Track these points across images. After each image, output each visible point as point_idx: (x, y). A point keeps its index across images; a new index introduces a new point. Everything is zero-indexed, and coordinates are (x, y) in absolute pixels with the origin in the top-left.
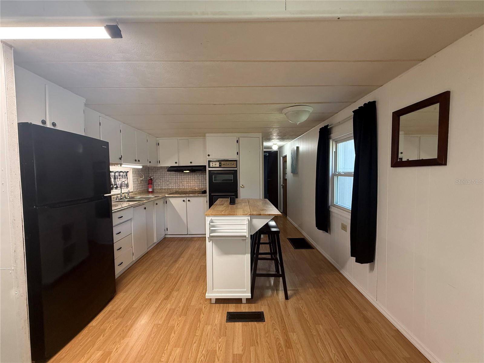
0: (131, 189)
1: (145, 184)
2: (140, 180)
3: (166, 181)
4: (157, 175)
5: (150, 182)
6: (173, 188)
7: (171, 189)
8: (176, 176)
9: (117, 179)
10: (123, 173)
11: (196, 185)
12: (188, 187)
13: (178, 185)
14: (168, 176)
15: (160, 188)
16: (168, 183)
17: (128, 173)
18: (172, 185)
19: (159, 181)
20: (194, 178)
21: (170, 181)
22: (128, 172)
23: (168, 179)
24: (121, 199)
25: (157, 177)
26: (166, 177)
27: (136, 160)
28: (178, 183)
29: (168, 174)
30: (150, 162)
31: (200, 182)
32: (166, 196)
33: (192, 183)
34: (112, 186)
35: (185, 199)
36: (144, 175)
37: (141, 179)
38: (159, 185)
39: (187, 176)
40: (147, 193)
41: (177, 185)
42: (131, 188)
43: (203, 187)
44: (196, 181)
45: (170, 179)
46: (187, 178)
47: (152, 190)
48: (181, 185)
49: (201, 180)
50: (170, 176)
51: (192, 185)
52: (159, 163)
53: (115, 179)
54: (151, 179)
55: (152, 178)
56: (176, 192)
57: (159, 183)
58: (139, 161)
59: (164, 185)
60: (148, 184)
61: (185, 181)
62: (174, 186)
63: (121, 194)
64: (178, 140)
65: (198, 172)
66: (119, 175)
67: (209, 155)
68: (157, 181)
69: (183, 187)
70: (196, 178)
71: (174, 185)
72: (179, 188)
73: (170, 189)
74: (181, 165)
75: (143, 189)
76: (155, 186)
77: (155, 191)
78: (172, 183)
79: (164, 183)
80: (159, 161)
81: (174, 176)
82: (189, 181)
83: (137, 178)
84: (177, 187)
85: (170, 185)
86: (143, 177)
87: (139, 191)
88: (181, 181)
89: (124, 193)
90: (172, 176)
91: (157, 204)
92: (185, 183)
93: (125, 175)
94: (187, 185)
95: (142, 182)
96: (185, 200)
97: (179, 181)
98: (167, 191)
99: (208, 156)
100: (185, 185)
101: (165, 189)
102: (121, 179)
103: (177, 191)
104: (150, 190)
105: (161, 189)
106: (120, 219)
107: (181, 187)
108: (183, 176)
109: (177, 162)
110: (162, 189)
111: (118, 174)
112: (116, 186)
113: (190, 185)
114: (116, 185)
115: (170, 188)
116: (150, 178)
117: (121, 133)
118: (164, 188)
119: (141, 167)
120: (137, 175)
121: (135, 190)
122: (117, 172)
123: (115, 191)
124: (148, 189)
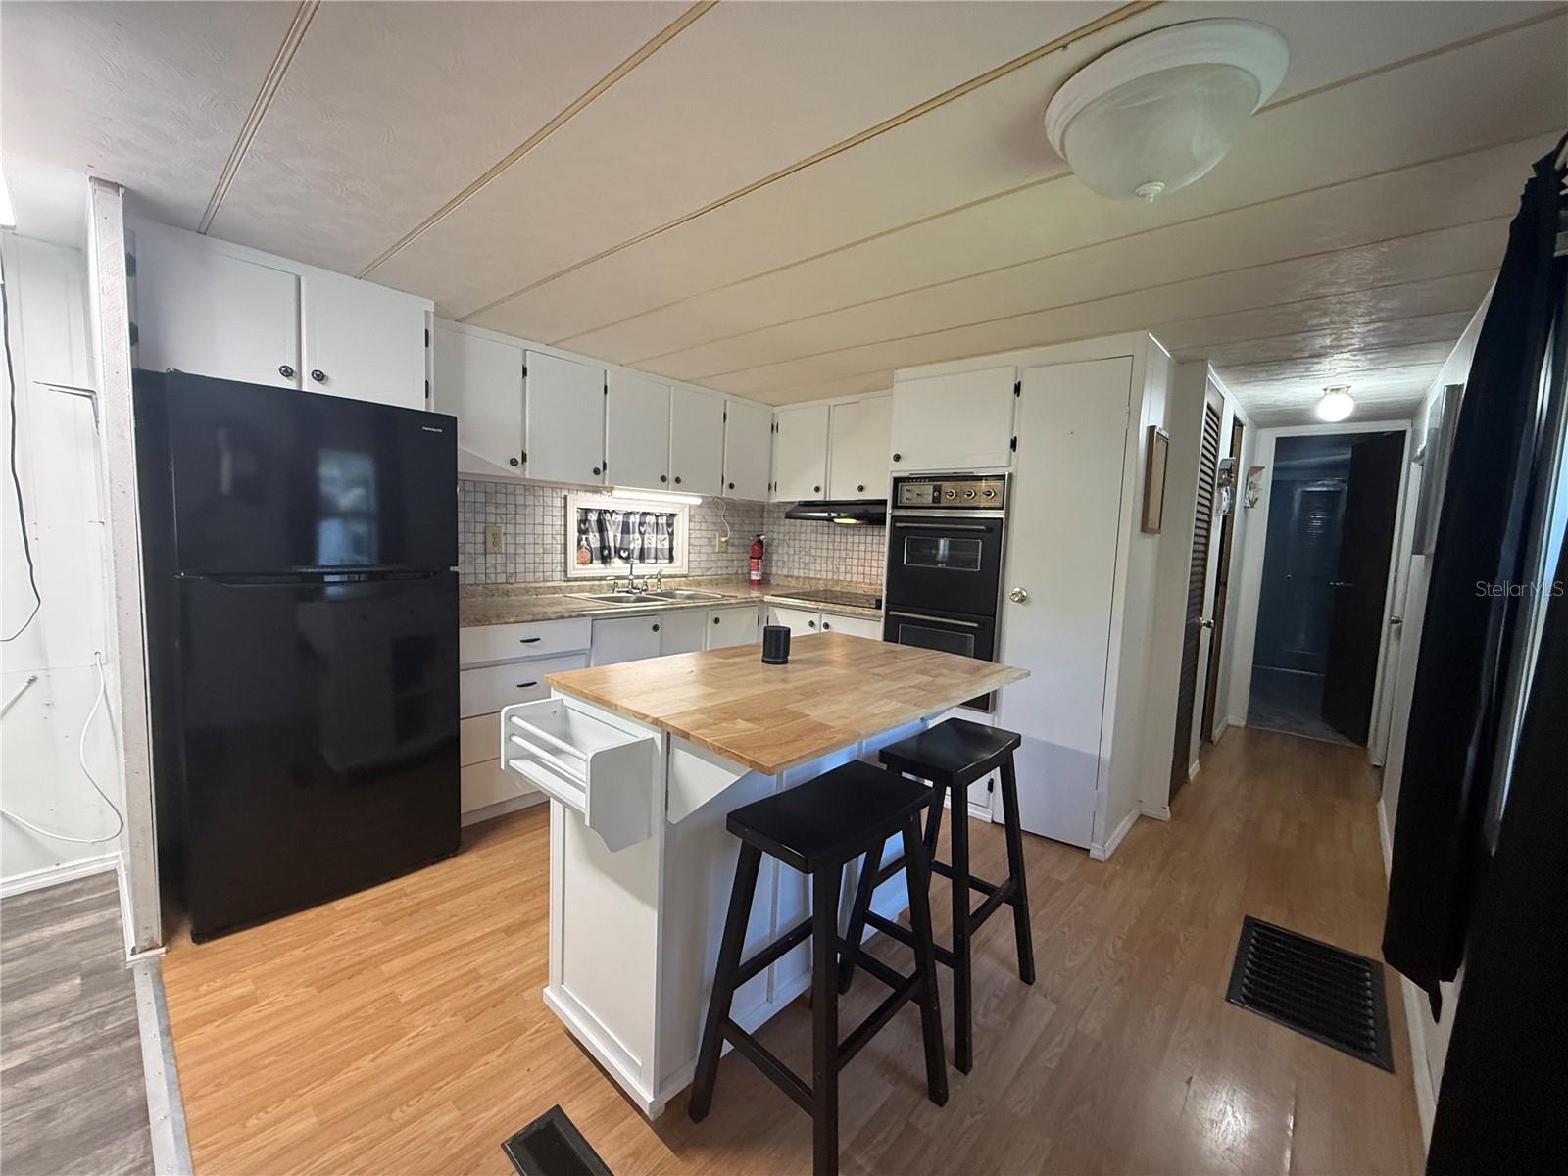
1: (739, 556)
2: (720, 541)
3: (803, 553)
4: (782, 530)
5: (759, 550)
6: (819, 577)
7: (815, 579)
10: (657, 517)
13: (835, 570)
14: (808, 536)
15: (785, 572)
16: (807, 559)
17: (676, 519)
18: (818, 567)
19: (786, 549)
21: (813, 552)
22: (673, 515)
23: (808, 544)
25: (781, 536)
26: (803, 537)
27: (664, 479)
28: (835, 563)
29: (809, 531)
30: (731, 486)
32: (763, 601)
34: (606, 551)
35: (815, 618)
36: (731, 527)
37: (724, 539)
38: (784, 561)
40: (746, 584)
41: (830, 568)
42: (680, 566)
45: (814, 545)
47: (760, 578)
48: (842, 569)
50: (814, 537)
52: (775, 490)
53: (629, 533)
54: (761, 542)
55: (762, 537)
57: (786, 557)
58: (678, 480)
59: (797, 564)
60: (751, 558)
61: (856, 555)
62: (822, 572)
63: (632, 577)
64: (829, 406)
66: (641, 524)
67: (897, 458)
68: (778, 550)
69: (848, 578)
71: (824, 567)
72: (835, 577)
73: (812, 579)
74: (832, 499)
75: (731, 572)
76: (774, 565)
77: (772, 582)
78: (819, 561)
79: (796, 558)
80: (776, 483)
83: (709, 536)
84: (829, 576)
85: (812, 567)
86: (730, 534)
87: (716, 577)
88: (843, 554)
89: (638, 577)
90: (820, 537)
91: (717, 621)
92: (855, 562)
93: (662, 524)
95: (730, 549)
96: (816, 622)
97: (837, 554)
99: (893, 461)
100: (854, 570)
101: (798, 578)
102: (649, 533)
103: (829, 587)
104: (755, 576)
105: (786, 577)
106: (529, 646)
107: (842, 578)
108: (850, 539)
109: (822, 486)
110: (791, 577)
111: (638, 521)
112: (626, 553)
114: (628, 549)
115: (812, 576)
116: (756, 539)
117: (608, 395)
118: (796, 574)
119: (699, 501)
120: (708, 527)
121: (698, 572)
122: (631, 513)
123: (618, 566)
124: (750, 574)
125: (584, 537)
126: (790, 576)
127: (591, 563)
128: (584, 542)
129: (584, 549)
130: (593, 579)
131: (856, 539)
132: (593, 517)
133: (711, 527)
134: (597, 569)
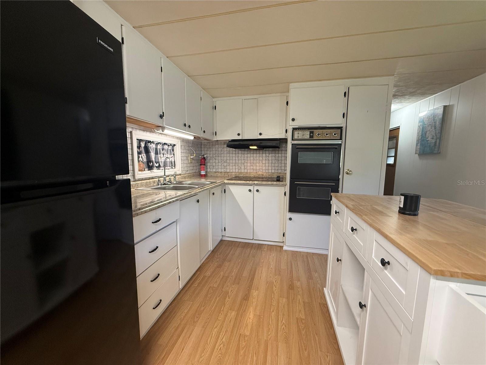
0: (179, 171)
1: (197, 164)
2: (190, 158)
3: (223, 162)
4: (211, 153)
5: (203, 162)
6: (232, 171)
8: (237, 155)
9: (160, 154)
10: (168, 145)
11: (264, 168)
12: (252, 171)
13: (239, 168)
14: (225, 155)
15: (214, 170)
16: (225, 164)
17: (175, 147)
18: (231, 168)
19: (214, 161)
20: (261, 158)
21: (228, 161)
22: (174, 145)
23: (225, 158)
24: (164, 184)
25: (211, 155)
26: (222, 155)
27: (185, 125)
28: (239, 165)
29: (225, 152)
30: (204, 132)
31: (270, 165)
32: (225, 183)
33: (258, 165)
34: (152, 163)
35: (251, 188)
36: (196, 152)
37: (192, 157)
38: (213, 166)
39: (252, 155)
40: (199, 176)
41: (237, 167)
42: (179, 169)
43: (273, 171)
44: (264, 162)
45: (228, 158)
46: (252, 158)
47: (205, 173)
48: (243, 168)
49: (271, 162)
50: (228, 155)
51: (258, 168)
52: (216, 135)
53: (158, 154)
54: (204, 158)
55: (205, 156)
56: (236, 177)
57: (214, 164)
58: (189, 126)
59: (220, 167)
60: (201, 165)
61: (249, 161)
62: (233, 169)
63: (165, 177)
64: (242, 99)
65: (267, 149)
66: (163, 149)
67: (293, 120)
68: (211, 161)
69: (246, 171)
70: (264, 158)
71: (234, 167)
72: (240, 171)
73: (228, 172)
74: (245, 139)
75: (194, 172)
76: (208, 168)
77: (208, 175)
78: (231, 165)
79: (220, 164)
80: (216, 132)
81: (234, 155)
82: (255, 162)
83: (186, 156)
84: (237, 171)
85: (228, 167)
86: (195, 155)
87: (189, 174)
88: (243, 161)
89: (168, 176)
90: (231, 155)
91: (214, 194)
92: (249, 165)
93: (170, 150)
94: (252, 167)
95: (193, 161)
96: (252, 190)
97: (240, 162)
98: (224, 175)
99: (291, 121)
100: (248, 168)
101: (221, 172)
102: (165, 154)
103: (237, 175)
104: (203, 173)
105: (216, 172)
106: (156, 225)
107: (243, 171)
109: (240, 133)
111: (161, 148)
112: (158, 164)
113: (255, 167)
114: (159, 162)
115: (228, 171)
116: (202, 157)
117: (163, 73)
118: (220, 171)
119: (192, 138)
120: (186, 152)
121: (184, 172)
122: (159, 143)
123: (156, 172)
124: (200, 172)
125: (140, 156)
126: (217, 172)
127: (145, 170)
128: (140, 158)
129: (141, 163)
130: (146, 179)
131: (249, 155)
132: (143, 145)
133: (188, 152)
134: (147, 174)
